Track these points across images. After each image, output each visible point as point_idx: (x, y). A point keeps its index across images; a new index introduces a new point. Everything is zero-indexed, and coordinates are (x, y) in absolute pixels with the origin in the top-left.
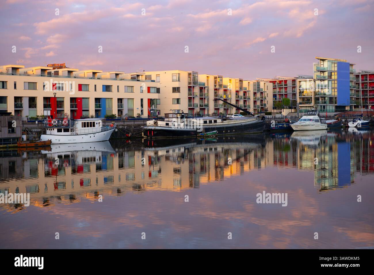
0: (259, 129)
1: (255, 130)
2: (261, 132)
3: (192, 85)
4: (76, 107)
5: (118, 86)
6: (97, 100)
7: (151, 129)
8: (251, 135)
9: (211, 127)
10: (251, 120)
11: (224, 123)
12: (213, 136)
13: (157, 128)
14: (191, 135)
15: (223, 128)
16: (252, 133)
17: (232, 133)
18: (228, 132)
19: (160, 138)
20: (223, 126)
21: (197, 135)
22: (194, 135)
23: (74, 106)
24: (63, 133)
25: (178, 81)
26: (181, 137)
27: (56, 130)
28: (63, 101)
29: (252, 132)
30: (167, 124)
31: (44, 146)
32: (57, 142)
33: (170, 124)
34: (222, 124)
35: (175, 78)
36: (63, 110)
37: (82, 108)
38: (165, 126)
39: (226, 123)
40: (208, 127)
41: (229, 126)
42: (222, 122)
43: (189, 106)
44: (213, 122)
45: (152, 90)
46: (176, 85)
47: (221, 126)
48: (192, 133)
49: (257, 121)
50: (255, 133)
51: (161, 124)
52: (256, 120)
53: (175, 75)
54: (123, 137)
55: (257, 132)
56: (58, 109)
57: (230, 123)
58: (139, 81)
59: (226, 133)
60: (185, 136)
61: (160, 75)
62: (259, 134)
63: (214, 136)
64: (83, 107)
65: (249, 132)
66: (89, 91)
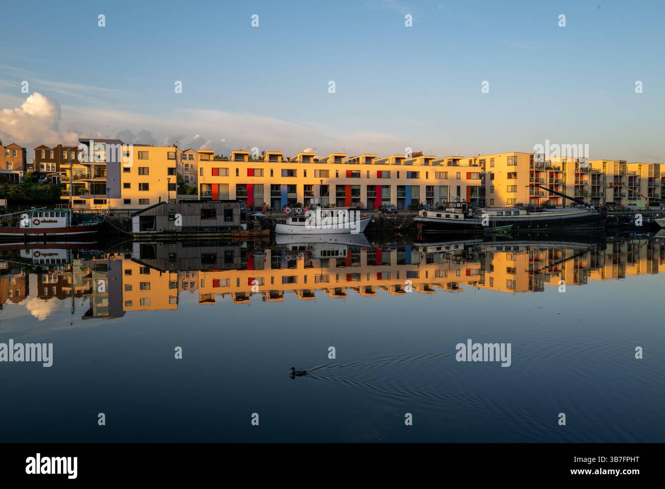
0: (592, 223)
1: (584, 225)
2: (596, 228)
3: (534, 170)
4: (374, 196)
5: (427, 173)
6: (401, 188)
7: (418, 221)
8: (576, 231)
9: (507, 220)
10: (579, 212)
11: (531, 216)
12: (503, 232)
13: (425, 220)
14: (476, 229)
15: (529, 222)
16: (578, 228)
17: (543, 229)
18: (536, 227)
19: (432, 231)
20: (529, 219)
21: (483, 230)
22: (478, 229)
23: (373, 195)
24: (298, 223)
25: (515, 165)
26: (460, 232)
27: (290, 219)
28: (359, 190)
29: (580, 228)
30: (439, 216)
31: (259, 236)
32: (290, 232)
33: (443, 215)
34: (528, 216)
35: (510, 161)
36: (360, 199)
37: (381, 196)
38: (436, 218)
39: (534, 215)
40: (503, 220)
41: (540, 219)
42: (528, 214)
43: (530, 195)
44: (512, 213)
45: (473, 176)
46: (512, 169)
47: (527, 219)
48: (476, 227)
49: (590, 213)
50: (584, 230)
51: (431, 215)
52: (588, 212)
53: (511, 158)
54: (391, 229)
55: (588, 228)
56: (353, 197)
57: (541, 216)
58: (457, 165)
59: (533, 228)
60: (465, 231)
61: (495, 160)
62: (592, 231)
63: (505, 232)
64: (383, 195)
65: (575, 228)
66: (390, 178)
